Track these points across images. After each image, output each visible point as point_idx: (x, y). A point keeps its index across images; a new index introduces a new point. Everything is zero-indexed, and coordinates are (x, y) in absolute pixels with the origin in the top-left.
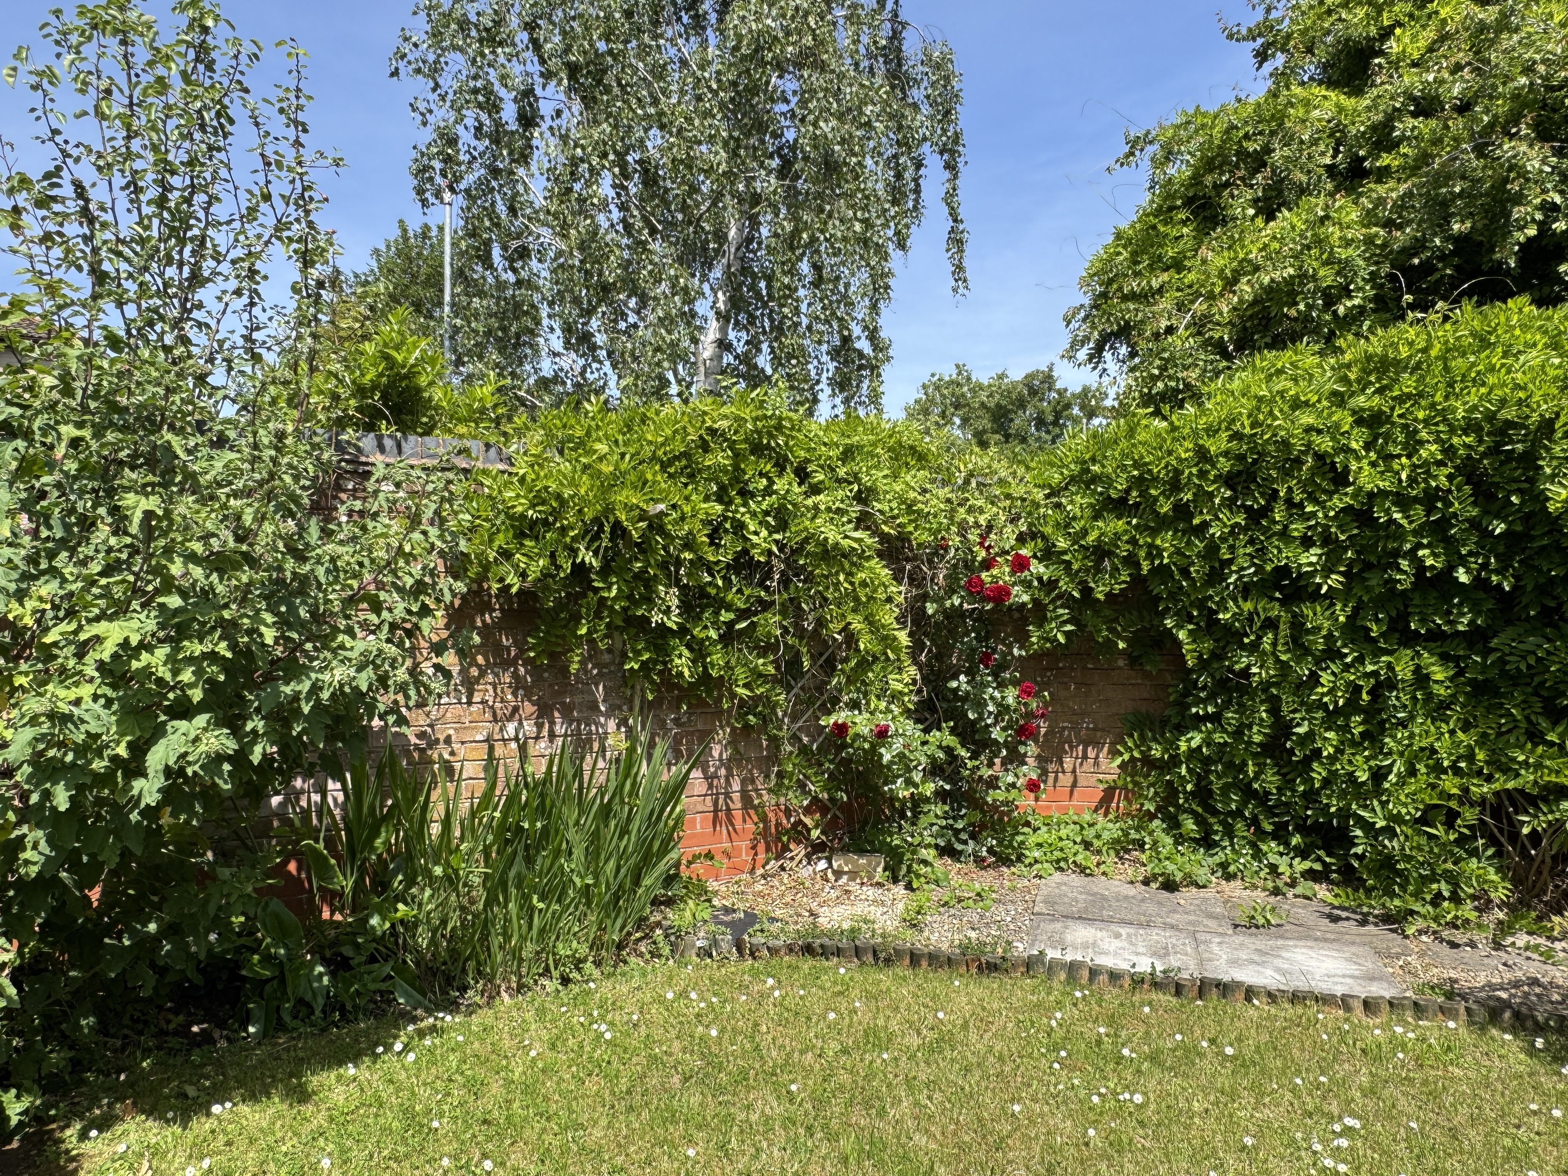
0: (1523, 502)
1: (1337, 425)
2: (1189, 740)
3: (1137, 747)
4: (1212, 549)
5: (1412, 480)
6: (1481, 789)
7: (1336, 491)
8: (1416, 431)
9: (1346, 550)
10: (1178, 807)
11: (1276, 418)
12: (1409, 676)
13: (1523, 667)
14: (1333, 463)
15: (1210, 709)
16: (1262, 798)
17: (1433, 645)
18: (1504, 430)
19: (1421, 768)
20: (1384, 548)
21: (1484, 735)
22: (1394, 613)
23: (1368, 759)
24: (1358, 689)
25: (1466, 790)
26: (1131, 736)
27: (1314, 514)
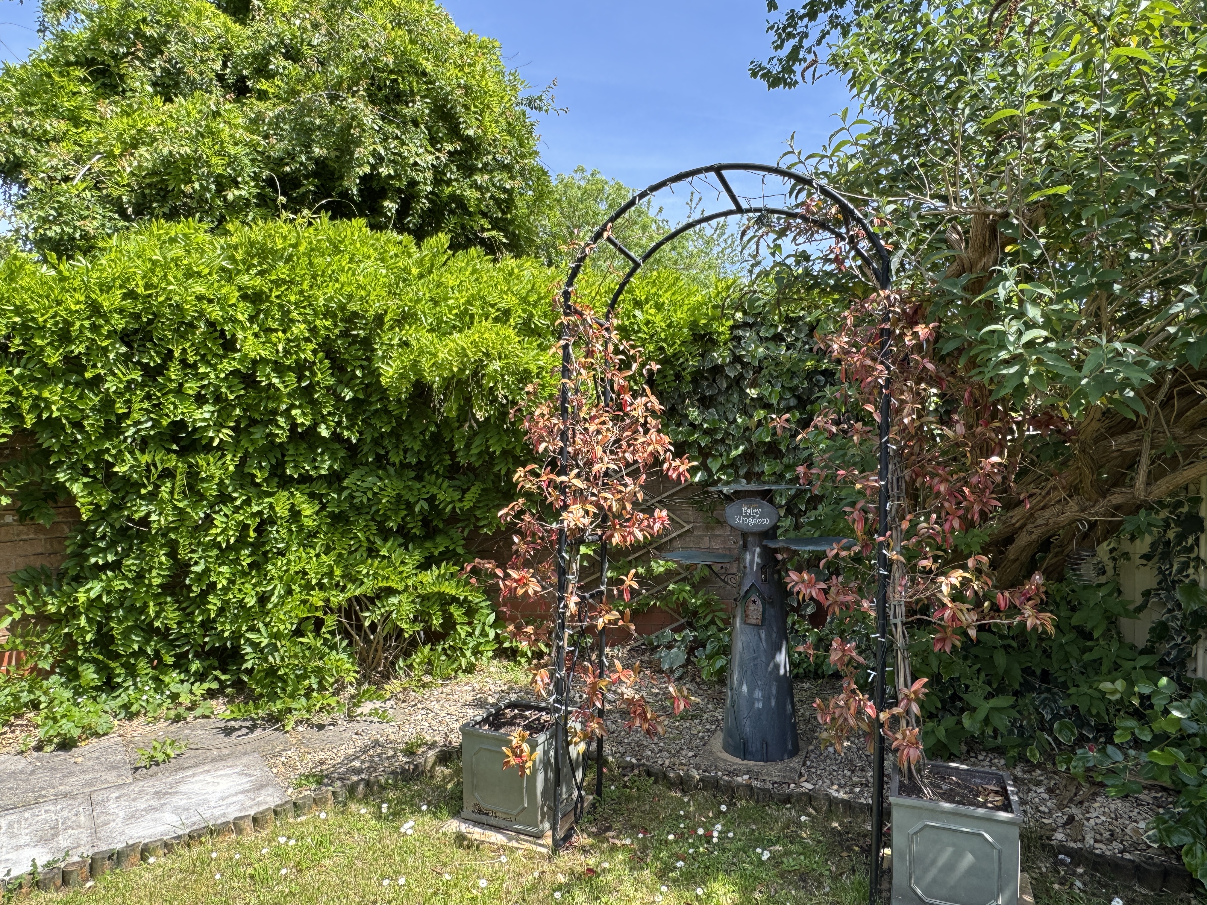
0: (364, 376)
1: (226, 298)
2: (88, 591)
3: (30, 603)
4: (107, 404)
5: (287, 352)
6: (338, 598)
7: (225, 356)
8: (289, 312)
9: (234, 407)
10: (78, 659)
11: (169, 283)
12: (287, 513)
13: (365, 500)
14: (223, 331)
15: (110, 558)
16: (164, 634)
17: (303, 486)
18: (352, 318)
19: (296, 588)
20: (265, 408)
21: (340, 555)
22: (274, 462)
23: (255, 585)
24: (246, 527)
25: (327, 601)
26: (24, 593)
27: (206, 375)
